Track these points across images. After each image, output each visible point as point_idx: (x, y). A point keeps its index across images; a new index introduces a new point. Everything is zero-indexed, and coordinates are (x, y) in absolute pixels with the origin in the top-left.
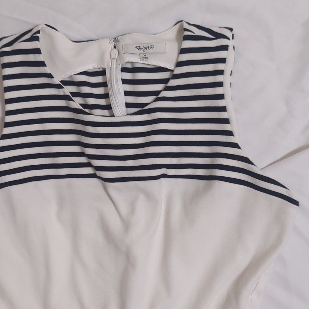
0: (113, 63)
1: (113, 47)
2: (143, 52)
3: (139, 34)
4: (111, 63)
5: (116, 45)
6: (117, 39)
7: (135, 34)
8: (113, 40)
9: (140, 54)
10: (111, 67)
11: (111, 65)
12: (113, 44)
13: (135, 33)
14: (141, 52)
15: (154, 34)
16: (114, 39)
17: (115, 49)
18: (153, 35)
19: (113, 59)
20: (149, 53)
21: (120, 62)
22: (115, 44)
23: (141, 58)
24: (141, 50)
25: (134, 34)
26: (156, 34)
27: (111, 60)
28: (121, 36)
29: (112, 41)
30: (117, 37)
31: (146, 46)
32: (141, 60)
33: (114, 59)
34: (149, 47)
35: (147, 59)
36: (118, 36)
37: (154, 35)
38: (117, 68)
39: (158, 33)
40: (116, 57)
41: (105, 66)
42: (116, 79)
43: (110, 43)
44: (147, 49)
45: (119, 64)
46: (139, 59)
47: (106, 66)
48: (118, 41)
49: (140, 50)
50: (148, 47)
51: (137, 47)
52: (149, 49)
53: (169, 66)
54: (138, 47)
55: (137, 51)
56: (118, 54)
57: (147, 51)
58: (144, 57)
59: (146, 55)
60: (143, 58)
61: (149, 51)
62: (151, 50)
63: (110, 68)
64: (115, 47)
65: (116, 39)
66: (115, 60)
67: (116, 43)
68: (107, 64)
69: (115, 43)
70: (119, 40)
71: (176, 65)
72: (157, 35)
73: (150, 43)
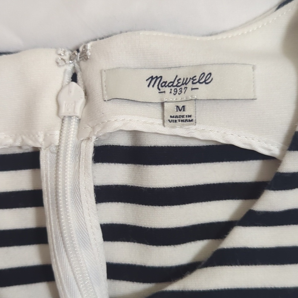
0: (64, 132)
1: (68, 77)
2: (172, 98)
3: (160, 34)
4: (57, 132)
5: (78, 70)
6: (81, 49)
7: (147, 33)
8: (68, 53)
9: (162, 104)
10: (59, 146)
11: (57, 137)
12: (69, 68)
13: (145, 30)
14: (168, 95)
15: (211, 35)
16: (72, 51)
17: (74, 83)
18: (208, 35)
19: (67, 119)
20: (195, 100)
21: (89, 129)
22: (74, 68)
23: (167, 117)
24: (167, 90)
25: (141, 33)
26: (216, 34)
27: (60, 120)
28: (96, 40)
29: (67, 57)
30: (81, 45)
31: (183, 74)
32: (167, 123)
33: (70, 117)
34: (197, 78)
35: (189, 120)
36: (88, 42)
37: (209, 38)
38: (78, 150)
39: (224, 32)
40: (78, 112)
41: (36, 141)
42: (76, 190)
43: (57, 63)
44: (190, 85)
45: (87, 135)
46: (161, 121)
47: (41, 140)
48: (84, 57)
49: (162, 89)
50: (193, 79)
51: (152, 78)
52: (194, 86)
53: (266, 146)
54: (157, 78)
55: (153, 94)
56: (82, 100)
57: (189, 94)
58: (179, 113)
59: (184, 107)
60: (174, 119)
61: (196, 94)
62: (203, 91)
63: (54, 149)
64: (74, 78)
65: (78, 51)
66: (74, 121)
67: (78, 63)
68: (45, 135)
69: (77, 65)
70: (89, 53)
71: (290, 141)
72: (219, 37)
73: (200, 65)
